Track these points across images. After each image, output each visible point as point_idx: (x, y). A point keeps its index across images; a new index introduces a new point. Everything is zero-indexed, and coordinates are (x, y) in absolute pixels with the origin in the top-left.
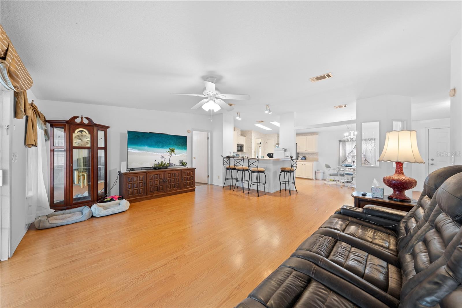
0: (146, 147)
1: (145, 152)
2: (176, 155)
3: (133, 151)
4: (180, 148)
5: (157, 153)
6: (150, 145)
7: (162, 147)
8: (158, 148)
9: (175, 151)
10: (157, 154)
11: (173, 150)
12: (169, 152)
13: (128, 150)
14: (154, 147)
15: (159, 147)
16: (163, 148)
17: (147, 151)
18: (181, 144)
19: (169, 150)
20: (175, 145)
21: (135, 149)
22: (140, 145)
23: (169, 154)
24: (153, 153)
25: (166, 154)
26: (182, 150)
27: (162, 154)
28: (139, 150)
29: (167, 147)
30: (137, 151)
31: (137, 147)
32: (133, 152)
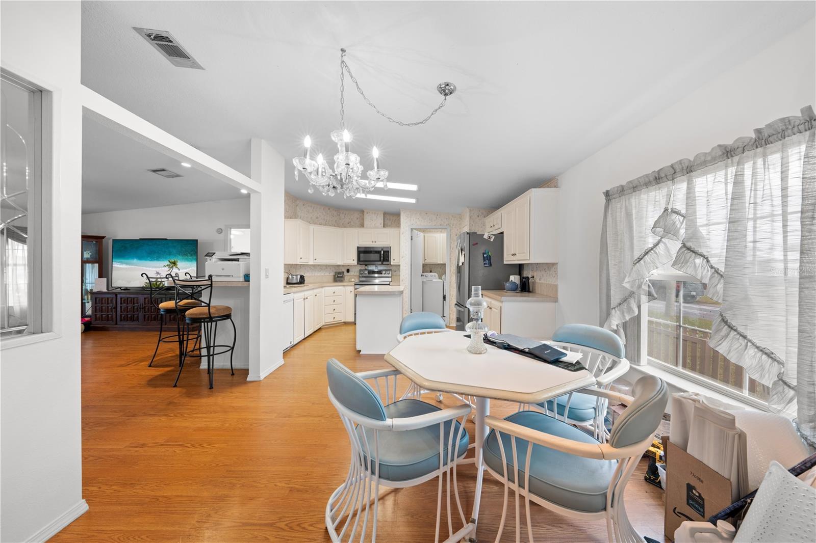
0: (135, 261)
1: (133, 267)
2: (180, 271)
3: (119, 266)
4: (187, 260)
5: (150, 267)
6: (140, 258)
7: (158, 258)
8: (151, 260)
9: (178, 264)
10: (151, 269)
11: (174, 263)
12: (167, 265)
13: (113, 265)
14: (146, 260)
15: (153, 259)
16: (159, 260)
17: (136, 265)
18: (190, 253)
19: (169, 263)
20: (178, 255)
21: (122, 263)
22: (128, 259)
23: (168, 269)
24: (144, 268)
25: (163, 269)
26: (190, 263)
27: (158, 270)
28: (127, 264)
29: (166, 258)
30: (124, 266)
31: (123, 261)
32: (120, 268)
